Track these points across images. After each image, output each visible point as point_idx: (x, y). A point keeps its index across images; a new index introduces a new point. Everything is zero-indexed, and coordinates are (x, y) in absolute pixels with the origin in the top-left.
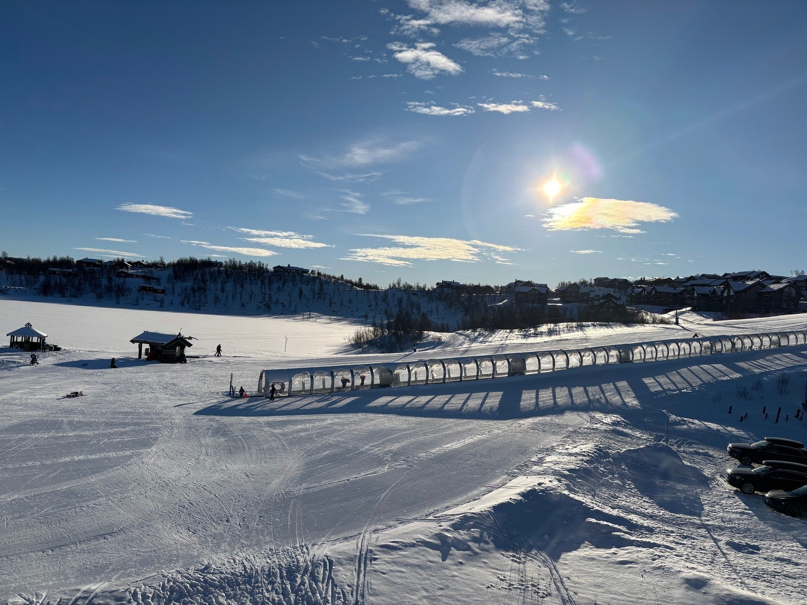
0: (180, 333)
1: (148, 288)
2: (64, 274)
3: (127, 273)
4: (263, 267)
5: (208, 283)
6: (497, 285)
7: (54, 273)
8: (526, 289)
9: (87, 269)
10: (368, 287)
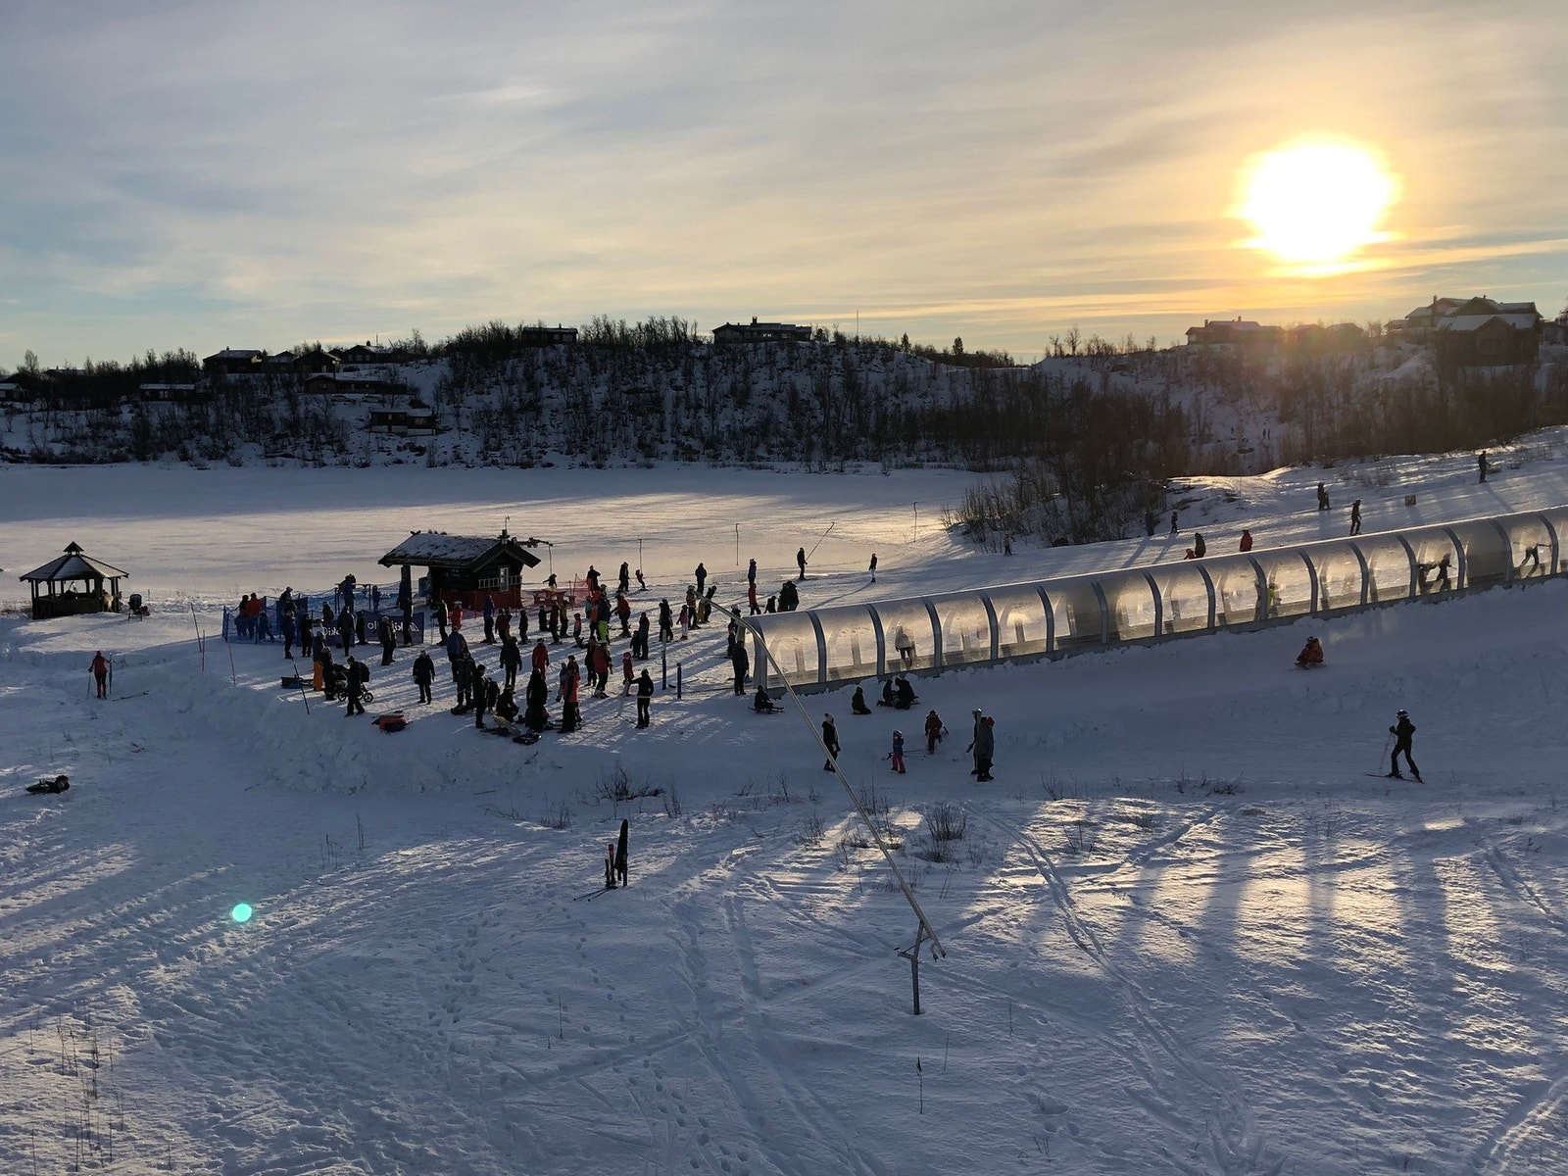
0: (504, 532)
1: (390, 418)
2: (177, 397)
3: (333, 381)
4: (685, 334)
5: (546, 391)
6: (1374, 320)
7: (155, 395)
8: (1470, 323)
9: (232, 377)
10: (981, 359)
